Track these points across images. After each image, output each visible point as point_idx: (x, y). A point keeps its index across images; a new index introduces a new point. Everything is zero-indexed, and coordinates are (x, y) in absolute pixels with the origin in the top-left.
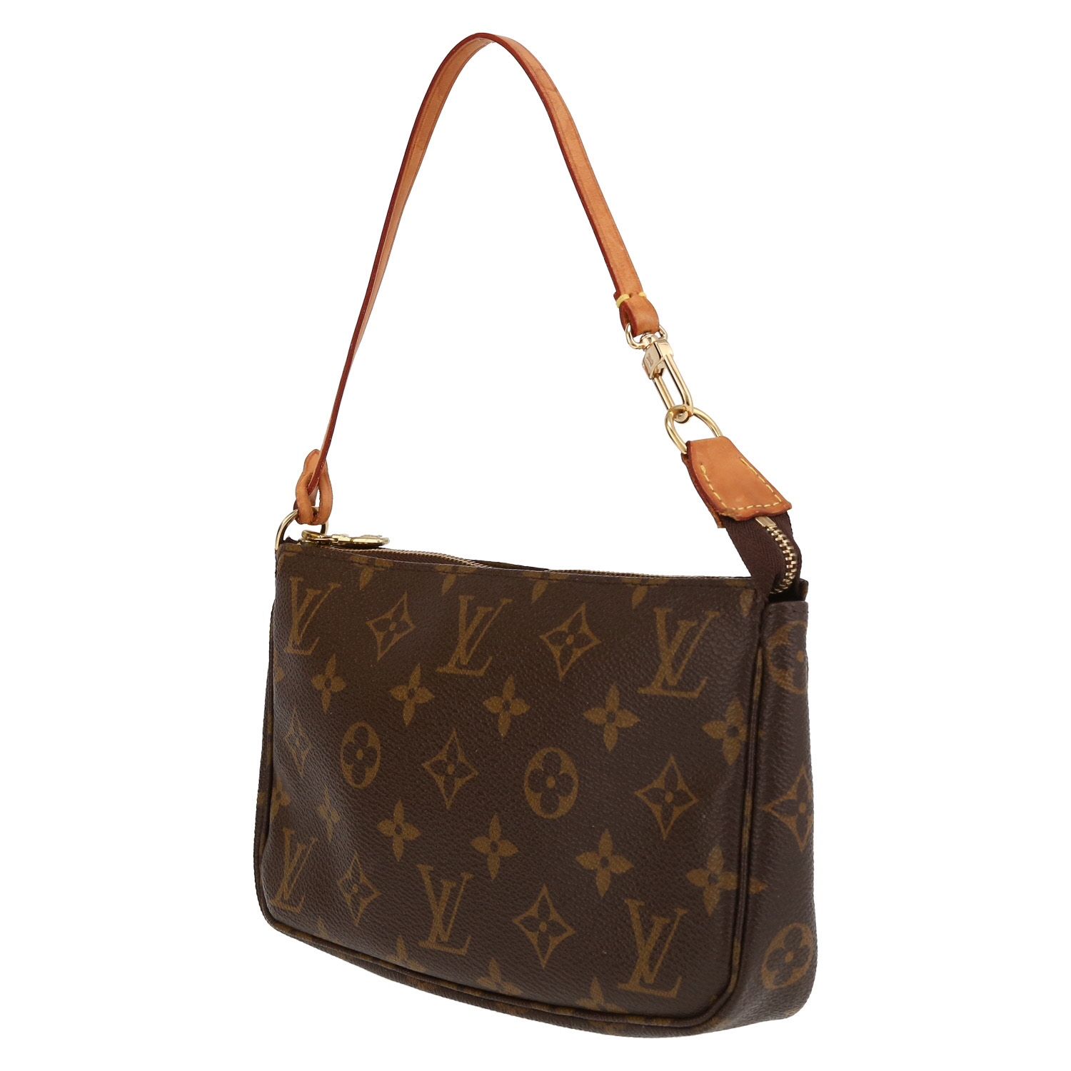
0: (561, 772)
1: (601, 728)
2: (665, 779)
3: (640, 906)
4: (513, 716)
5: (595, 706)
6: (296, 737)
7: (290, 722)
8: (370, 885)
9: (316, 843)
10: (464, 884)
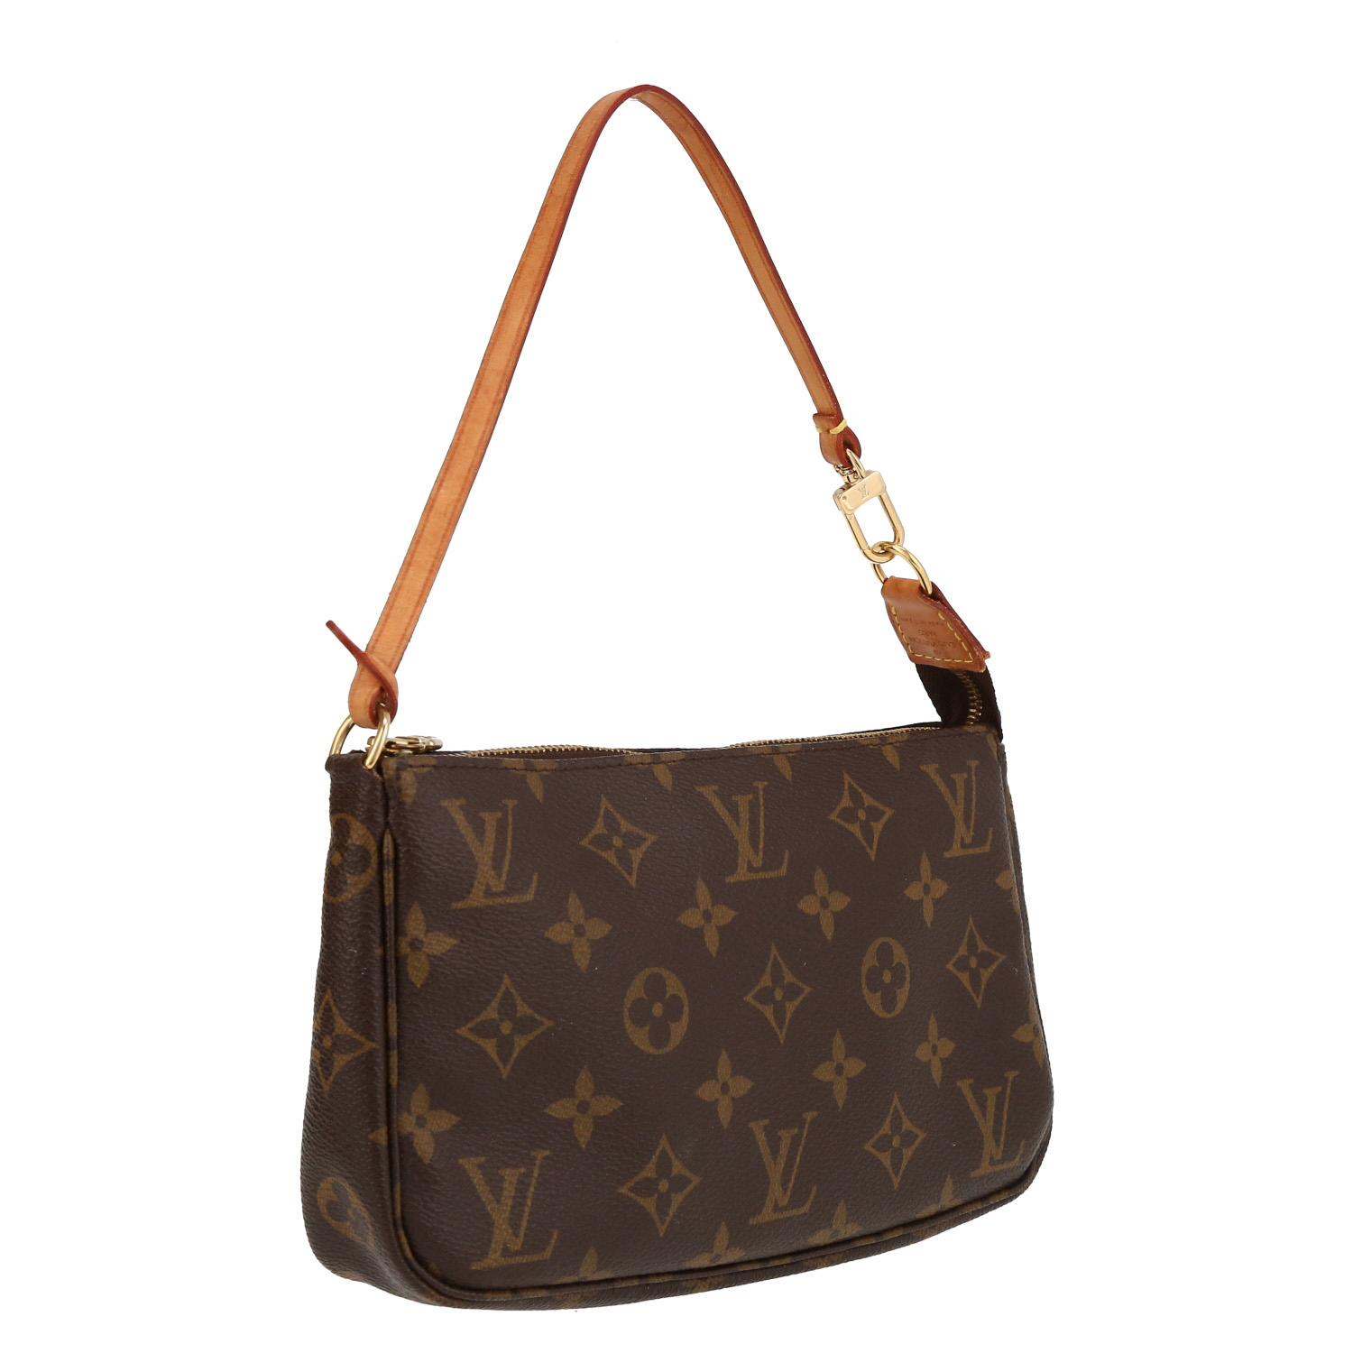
0: (895, 963)
3: (971, 1084)
4: (834, 913)
6: (502, 1020)
7: (488, 1002)
8: (688, 1174)
9: (546, 1158)
10: (807, 1126)
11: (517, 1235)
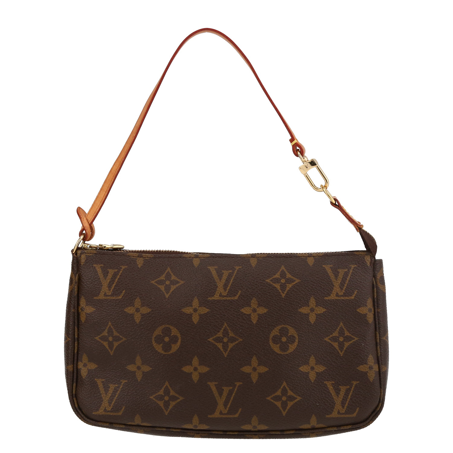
0: (289, 335)
1: (308, 315)
2: (339, 332)
3: (332, 384)
4: (259, 314)
5: (304, 306)
6: (109, 336)
7: (104, 330)
8: (177, 395)
9: (126, 383)
10: (237, 387)
11: (110, 406)
